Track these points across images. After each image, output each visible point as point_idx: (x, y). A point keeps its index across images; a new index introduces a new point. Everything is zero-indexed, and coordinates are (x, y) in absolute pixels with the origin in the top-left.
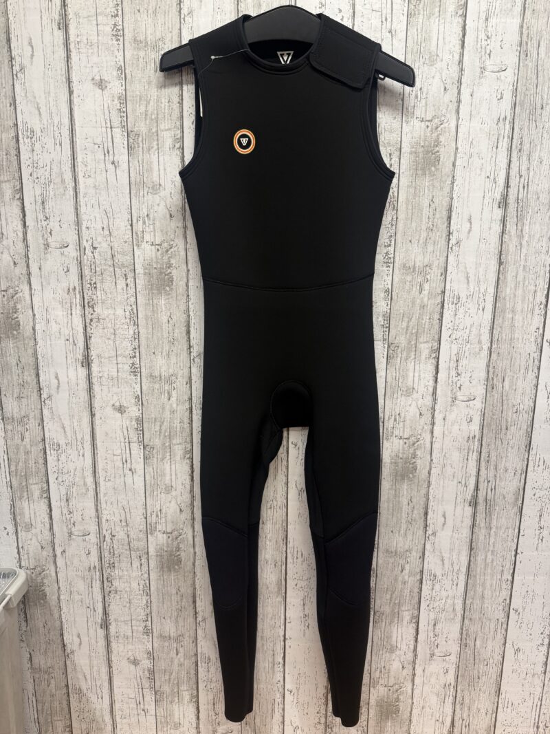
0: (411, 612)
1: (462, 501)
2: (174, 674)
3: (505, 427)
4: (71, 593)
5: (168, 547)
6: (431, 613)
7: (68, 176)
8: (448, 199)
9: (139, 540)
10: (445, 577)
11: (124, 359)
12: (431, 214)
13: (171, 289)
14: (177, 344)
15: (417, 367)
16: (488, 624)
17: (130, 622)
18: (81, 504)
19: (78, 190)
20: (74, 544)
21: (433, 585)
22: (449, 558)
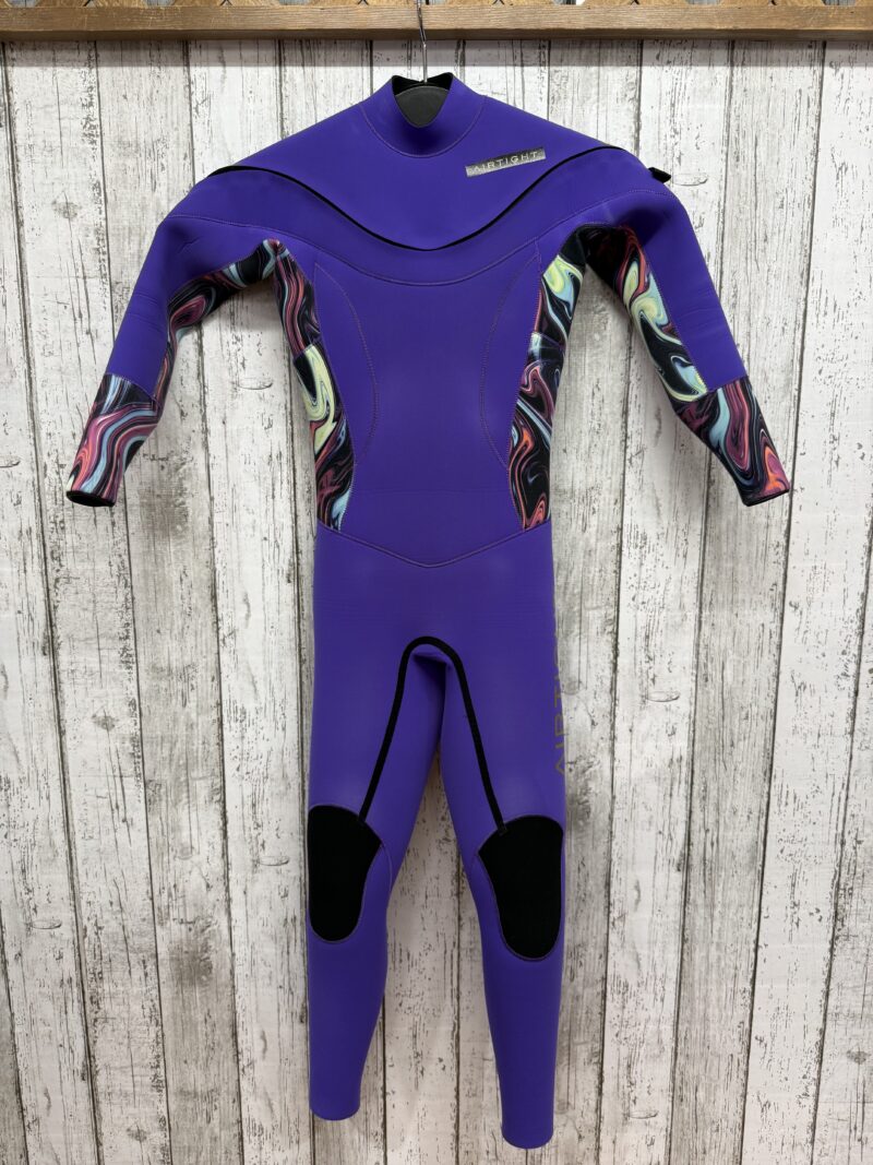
0: (590, 1046)
1: (666, 862)
2: (203, 1154)
3: (729, 743)
4: (33, 1022)
5: (189, 944)
6: (621, 1046)
7: (17, 353)
8: (621, 384)
9: (142, 934)
10: (643, 988)
11: (110, 641)
12: (597, 407)
13: (185, 529)
14: (196, 617)
15: (584, 647)
16: (716, 1063)
17: (130, 1069)
18: (46, 877)
19: (32, 376)
20: (35, 941)
21: (624, 1001)
22: (649, 957)
